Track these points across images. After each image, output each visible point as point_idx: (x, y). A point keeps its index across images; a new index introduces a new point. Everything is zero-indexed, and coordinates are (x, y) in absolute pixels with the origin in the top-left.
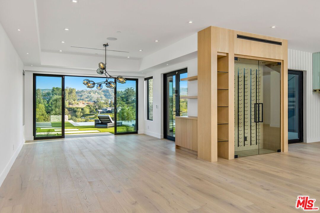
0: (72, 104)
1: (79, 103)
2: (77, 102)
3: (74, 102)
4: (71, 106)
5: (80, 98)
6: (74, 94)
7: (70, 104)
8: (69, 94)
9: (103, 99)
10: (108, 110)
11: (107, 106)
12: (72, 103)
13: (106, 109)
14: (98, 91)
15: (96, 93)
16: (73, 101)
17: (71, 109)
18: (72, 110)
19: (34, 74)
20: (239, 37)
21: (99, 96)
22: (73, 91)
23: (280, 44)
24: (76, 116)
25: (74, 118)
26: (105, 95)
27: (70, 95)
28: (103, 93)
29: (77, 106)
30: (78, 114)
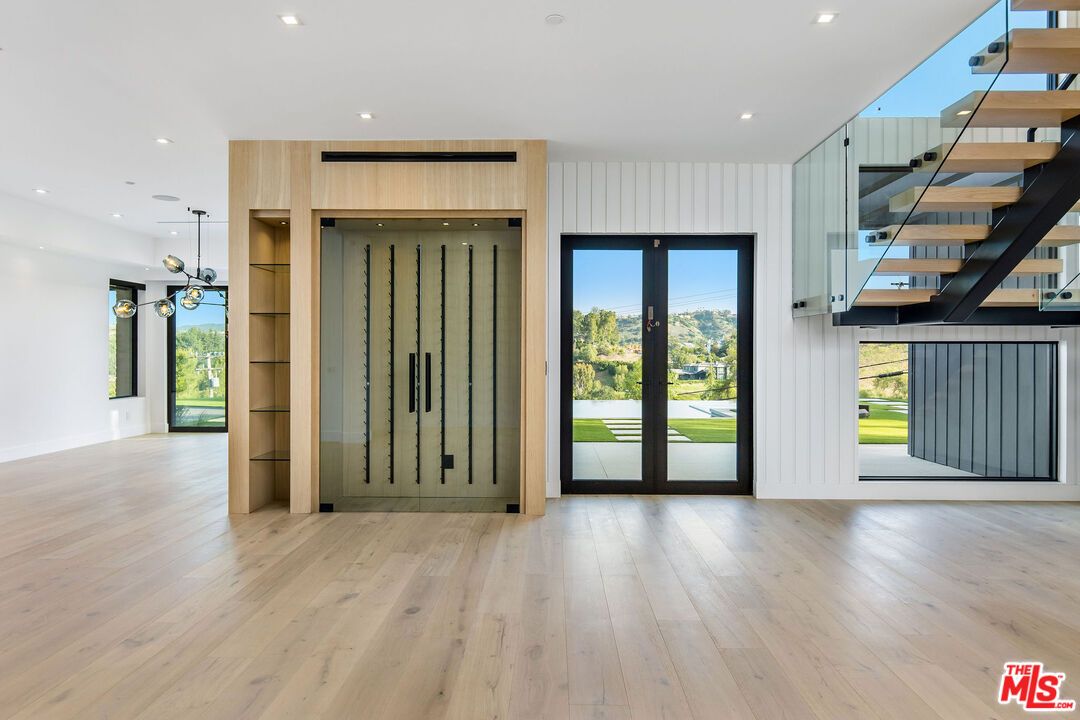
0: (606, 354)
1: (624, 350)
2: (620, 348)
3: (611, 347)
4: (603, 358)
5: (634, 336)
6: (612, 325)
7: (600, 352)
8: (599, 327)
9: (695, 339)
10: (699, 369)
11: (699, 360)
12: (607, 349)
13: (695, 368)
14: (682, 316)
15: (677, 323)
16: (608, 344)
17: (604, 365)
18: (605, 369)
19: (169, 287)
20: (328, 157)
21: (685, 330)
22: (610, 319)
23: (510, 157)
24: (614, 386)
25: (607, 389)
26: (703, 328)
27: (601, 330)
28: (696, 322)
29: (619, 359)
30: (620, 379)
